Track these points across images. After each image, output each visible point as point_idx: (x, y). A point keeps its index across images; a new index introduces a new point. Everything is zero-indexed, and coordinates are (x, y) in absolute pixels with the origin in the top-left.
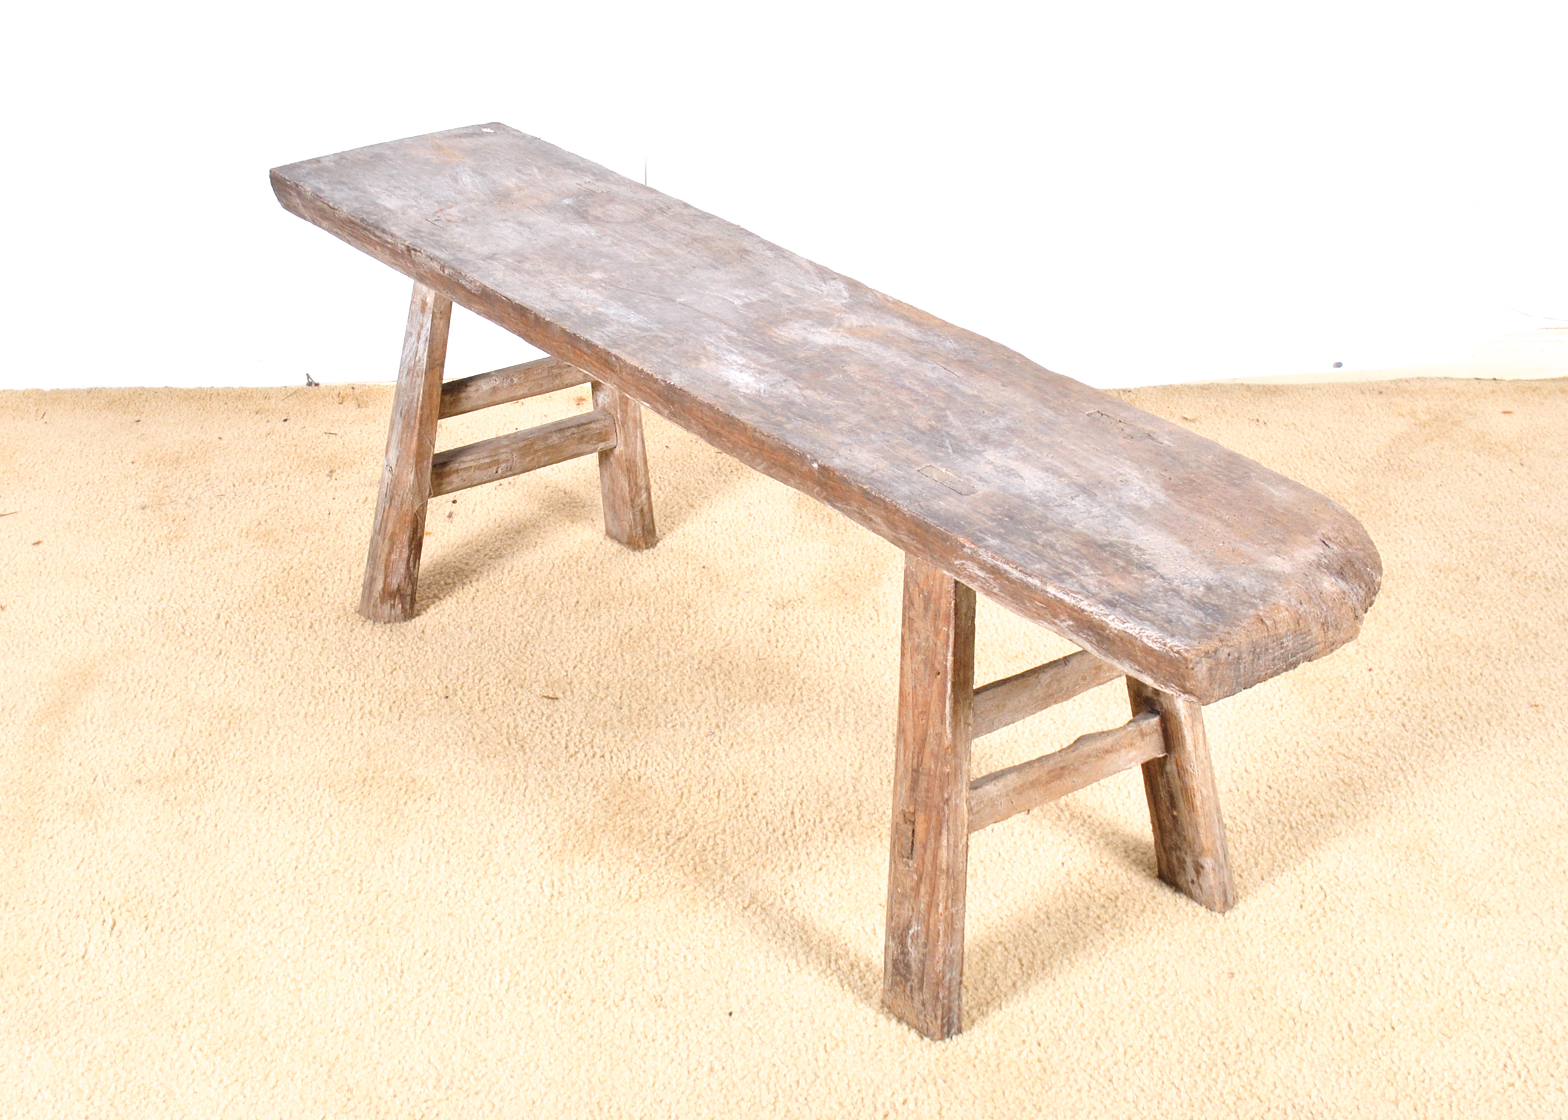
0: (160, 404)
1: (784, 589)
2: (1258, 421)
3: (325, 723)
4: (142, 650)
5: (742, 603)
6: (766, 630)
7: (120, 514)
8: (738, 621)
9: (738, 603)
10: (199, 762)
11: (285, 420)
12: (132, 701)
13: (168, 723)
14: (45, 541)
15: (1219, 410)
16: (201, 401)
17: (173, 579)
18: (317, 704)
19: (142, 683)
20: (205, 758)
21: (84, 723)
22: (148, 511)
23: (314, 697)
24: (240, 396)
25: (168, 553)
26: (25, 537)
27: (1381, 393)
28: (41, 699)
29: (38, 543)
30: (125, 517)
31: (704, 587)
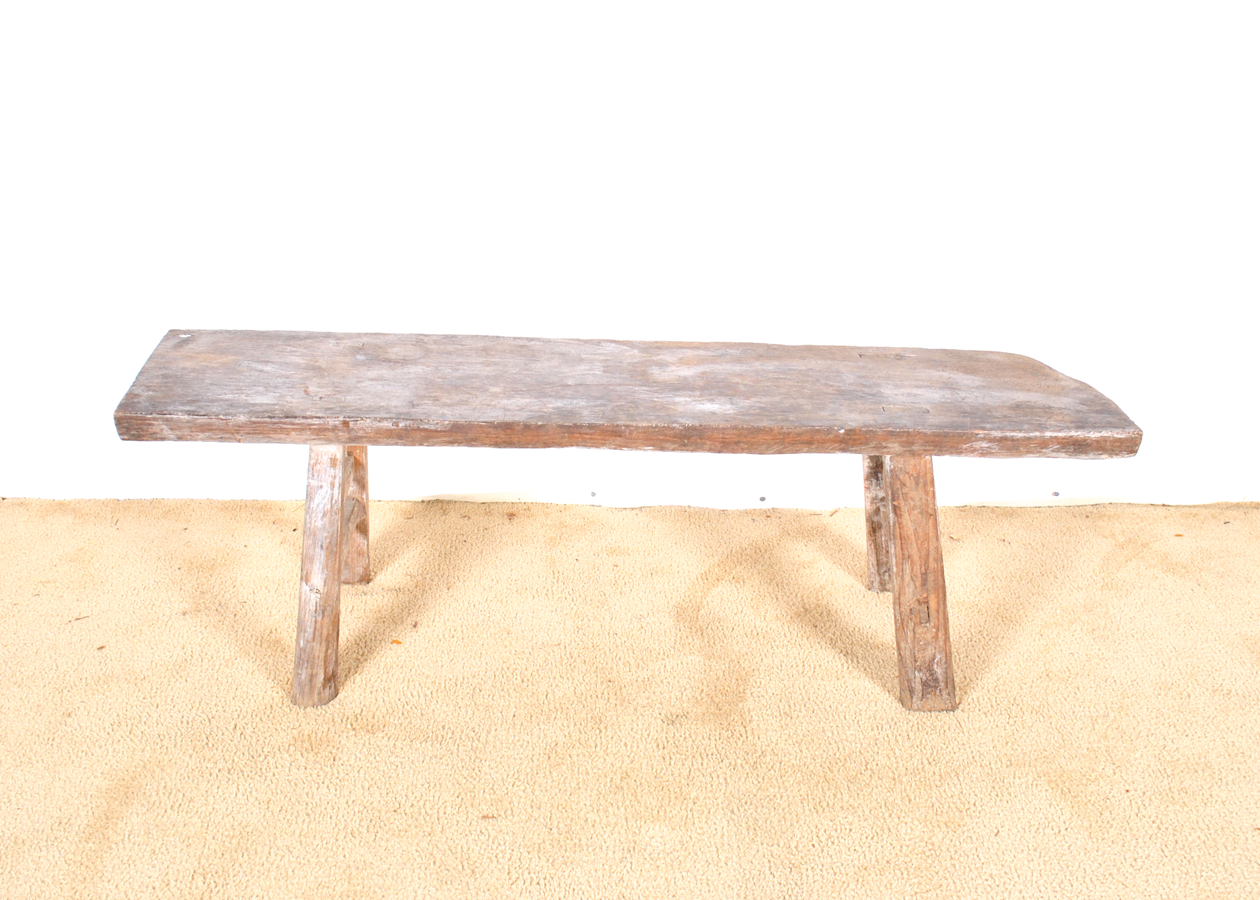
0: (203, 513)
1: (672, 704)
2: (1004, 541)
3: (315, 843)
4: (173, 761)
5: (641, 718)
6: (661, 746)
7: (166, 620)
8: (639, 737)
9: (638, 718)
10: (213, 885)
11: (294, 530)
12: (163, 816)
13: (190, 841)
14: (107, 647)
15: (975, 530)
16: (233, 512)
17: (202, 687)
18: (310, 822)
19: (172, 797)
20: (217, 881)
21: (123, 840)
22: (187, 616)
23: (308, 815)
24: (262, 508)
25: (200, 660)
26: (92, 641)
27: (1087, 517)
28: (90, 813)
29: (102, 648)
30: (170, 622)
31: (611, 701)
